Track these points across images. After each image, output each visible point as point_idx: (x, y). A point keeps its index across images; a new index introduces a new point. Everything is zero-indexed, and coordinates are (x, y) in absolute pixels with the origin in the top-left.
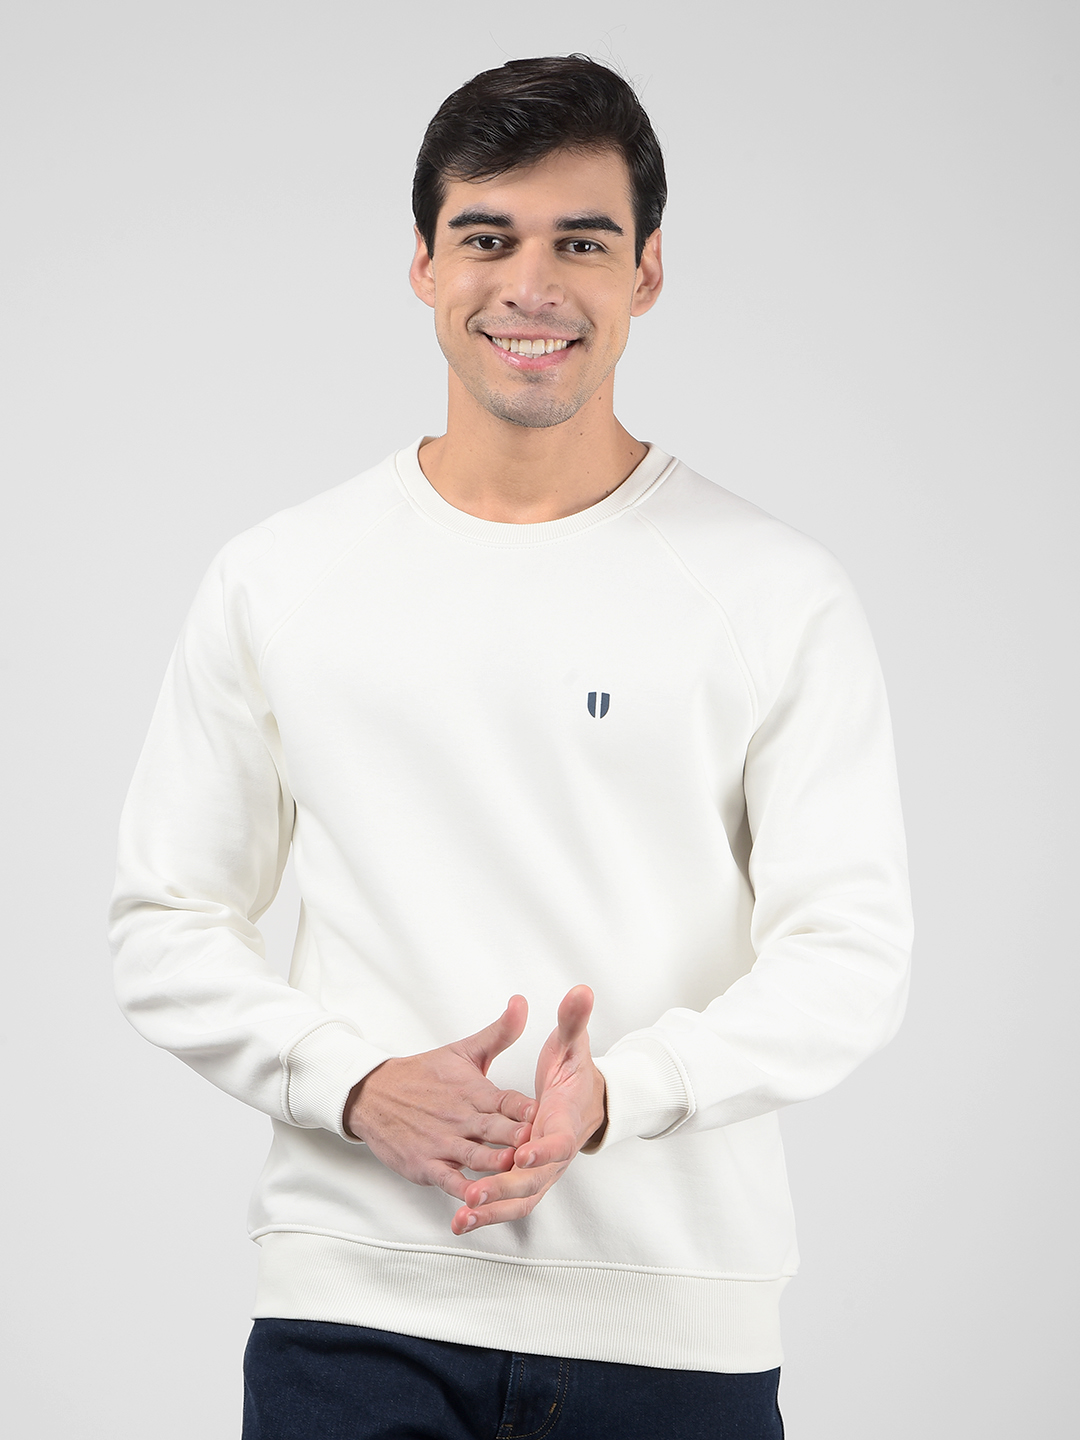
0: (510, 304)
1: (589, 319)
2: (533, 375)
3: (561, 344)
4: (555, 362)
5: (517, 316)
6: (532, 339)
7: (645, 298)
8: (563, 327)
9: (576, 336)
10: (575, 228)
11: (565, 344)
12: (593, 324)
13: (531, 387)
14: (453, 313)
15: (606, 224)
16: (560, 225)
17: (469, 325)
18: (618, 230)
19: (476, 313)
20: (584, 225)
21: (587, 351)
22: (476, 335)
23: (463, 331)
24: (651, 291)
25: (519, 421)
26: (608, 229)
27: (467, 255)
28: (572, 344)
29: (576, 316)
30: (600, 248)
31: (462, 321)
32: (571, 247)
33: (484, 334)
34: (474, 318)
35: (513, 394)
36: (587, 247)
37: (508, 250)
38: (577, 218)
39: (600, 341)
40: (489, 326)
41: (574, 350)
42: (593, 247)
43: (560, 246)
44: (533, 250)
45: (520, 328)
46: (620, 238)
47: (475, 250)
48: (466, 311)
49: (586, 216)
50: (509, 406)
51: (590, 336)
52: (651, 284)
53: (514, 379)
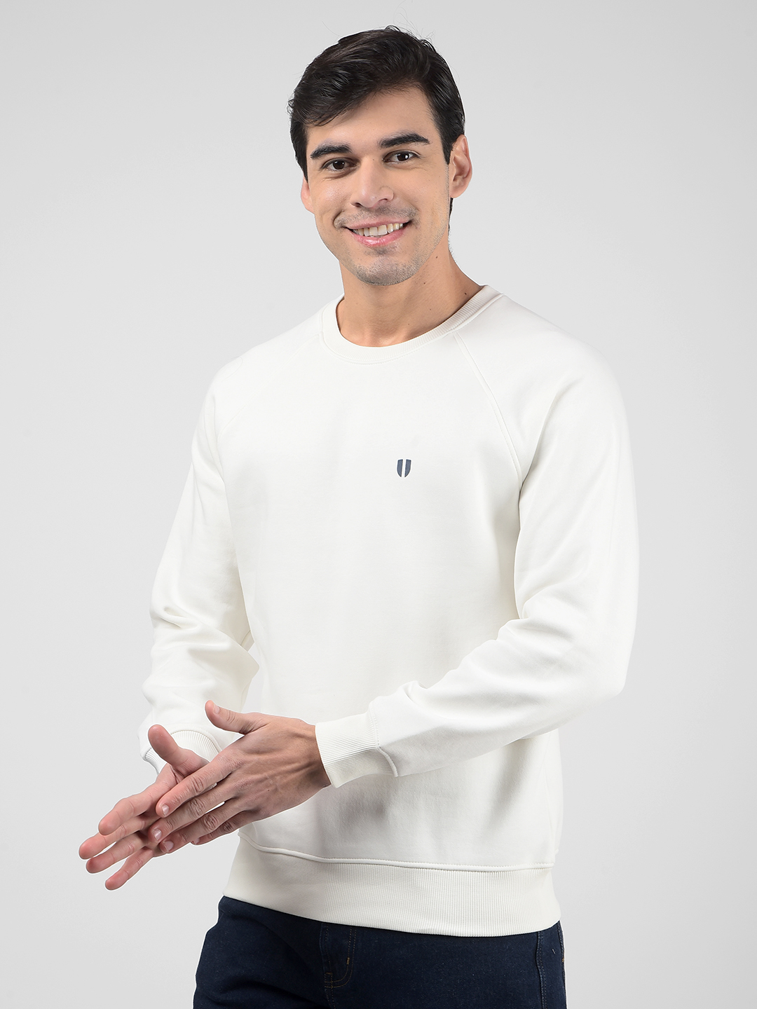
0: (358, 205)
1: (414, 206)
2: (381, 249)
3: (397, 227)
4: (395, 238)
5: (364, 212)
6: (377, 226)
7: (460, 184)
8: (396, 214)
9: (407, 220)
10: (393, 145)
11: (401, 225)
12: (417, 209)
13: (381, 258)
14: (324, 217)
15: (415, 138)
16: (382, 144)
17: (336, 224)
18: (425, 141)
19: (338, 214)
20: (400, 141)
21: (417, 228)
22: (342, 229)
23: (332, 228)
24: (464, 178)
25: (376, 282)
26: (417, 141)
27: (326, 176)
28: (405, 225)
29: (404, 206)
30: (415, 156)
31: (330, 222)
32: (395, 158)
33: (346, 228)
34: (338, 218)
35: (371, 264)
36: (407, 157)
37: (352, 168)
38: (393, 137)
39: (424, 219)
40: (348, 222)
41: (407, 229)
42: (410, 155)
43: (387, 159)
44: (368, 164)
45: (367, 220)
46: (428, 145)
47: (330, 172)
48: (332, 215)
49: (400, 135)
50: (368, 273)
51: (417, 218)
52: (463, 173)
53: (369, 254)
